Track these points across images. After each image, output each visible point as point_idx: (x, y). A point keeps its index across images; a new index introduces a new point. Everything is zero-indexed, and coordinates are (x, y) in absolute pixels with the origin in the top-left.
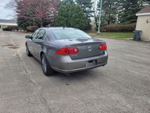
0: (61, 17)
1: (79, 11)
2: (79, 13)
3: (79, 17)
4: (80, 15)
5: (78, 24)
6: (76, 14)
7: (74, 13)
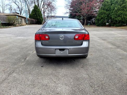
0: (102, 11)
1: (123, 4)
2: (123, 5)
3: (122, 10)
4: (123, 7)
5: (120, 17)
6: (119, 6)
7: (116, 6)
